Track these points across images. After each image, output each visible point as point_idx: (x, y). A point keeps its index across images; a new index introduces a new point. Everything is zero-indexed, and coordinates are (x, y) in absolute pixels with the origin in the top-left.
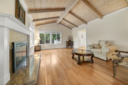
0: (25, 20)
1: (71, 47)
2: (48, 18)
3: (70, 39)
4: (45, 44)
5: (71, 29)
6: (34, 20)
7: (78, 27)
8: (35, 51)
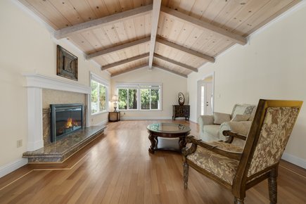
0: (76, 72)
1: (184, 118)
2: (128, 60)
3: (182, 101)
4: (128, 109)
5: (186, 76)
6: (104, 67)
7: (199, 69)
8: (110, 121)
